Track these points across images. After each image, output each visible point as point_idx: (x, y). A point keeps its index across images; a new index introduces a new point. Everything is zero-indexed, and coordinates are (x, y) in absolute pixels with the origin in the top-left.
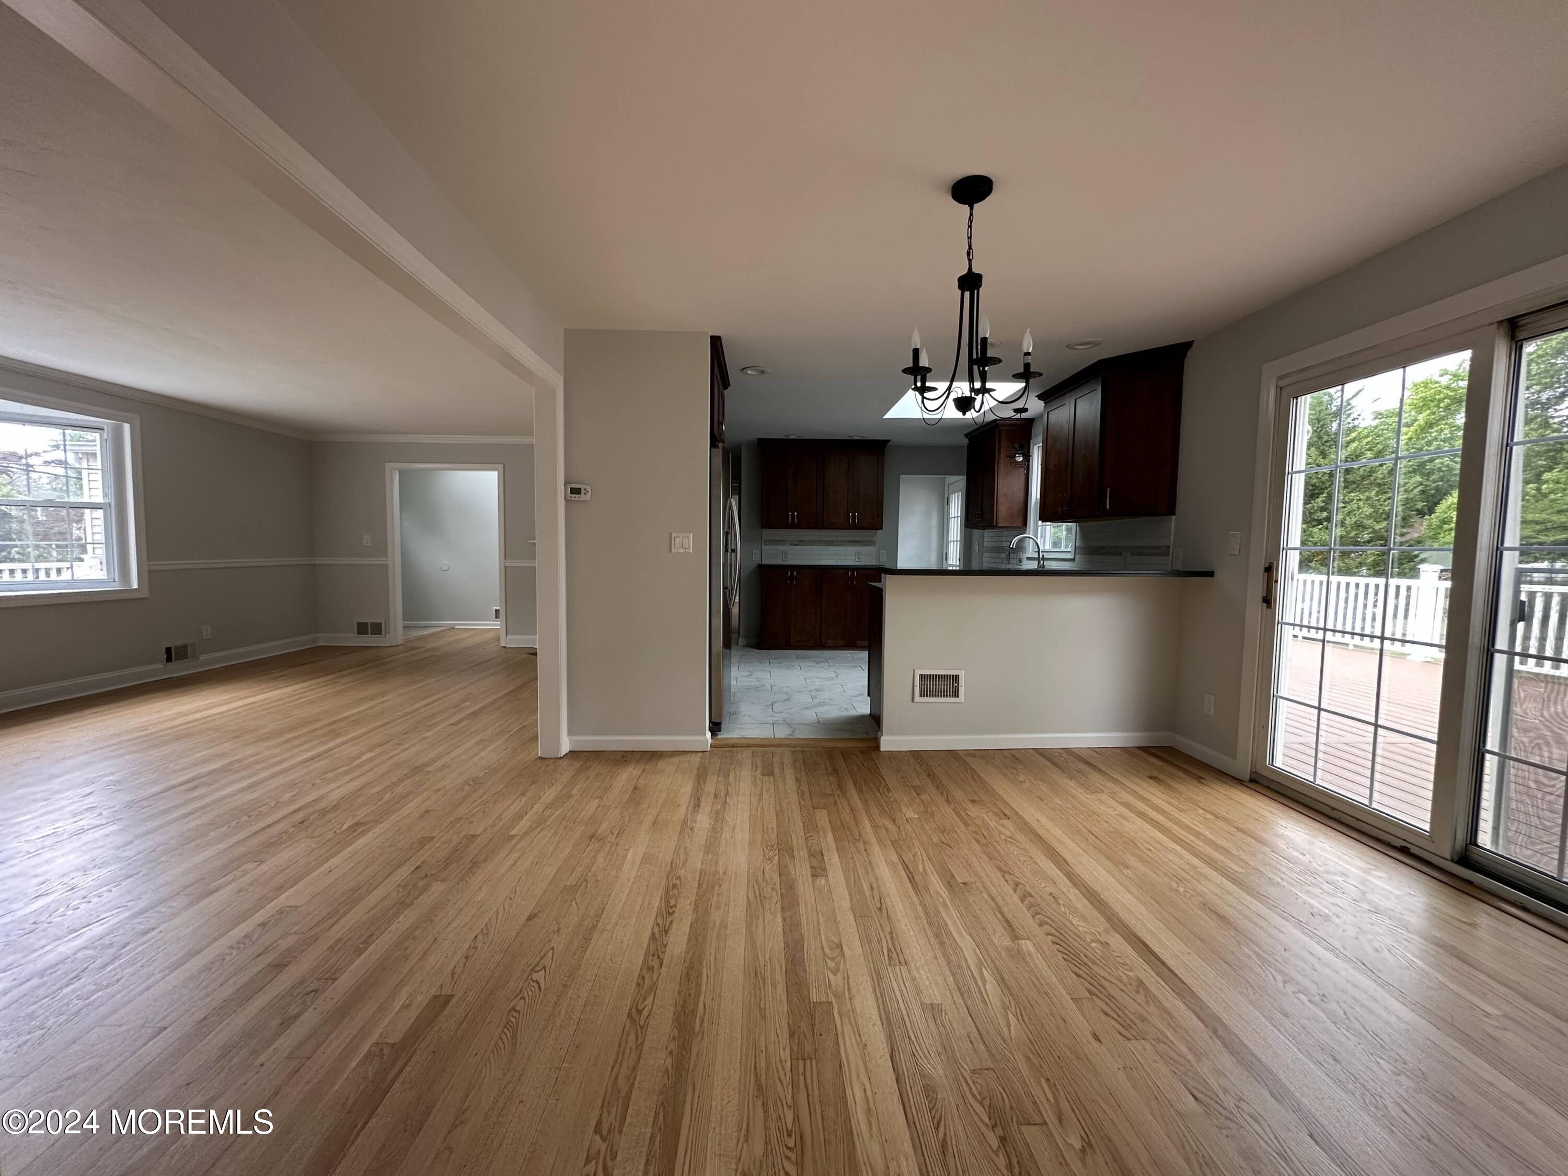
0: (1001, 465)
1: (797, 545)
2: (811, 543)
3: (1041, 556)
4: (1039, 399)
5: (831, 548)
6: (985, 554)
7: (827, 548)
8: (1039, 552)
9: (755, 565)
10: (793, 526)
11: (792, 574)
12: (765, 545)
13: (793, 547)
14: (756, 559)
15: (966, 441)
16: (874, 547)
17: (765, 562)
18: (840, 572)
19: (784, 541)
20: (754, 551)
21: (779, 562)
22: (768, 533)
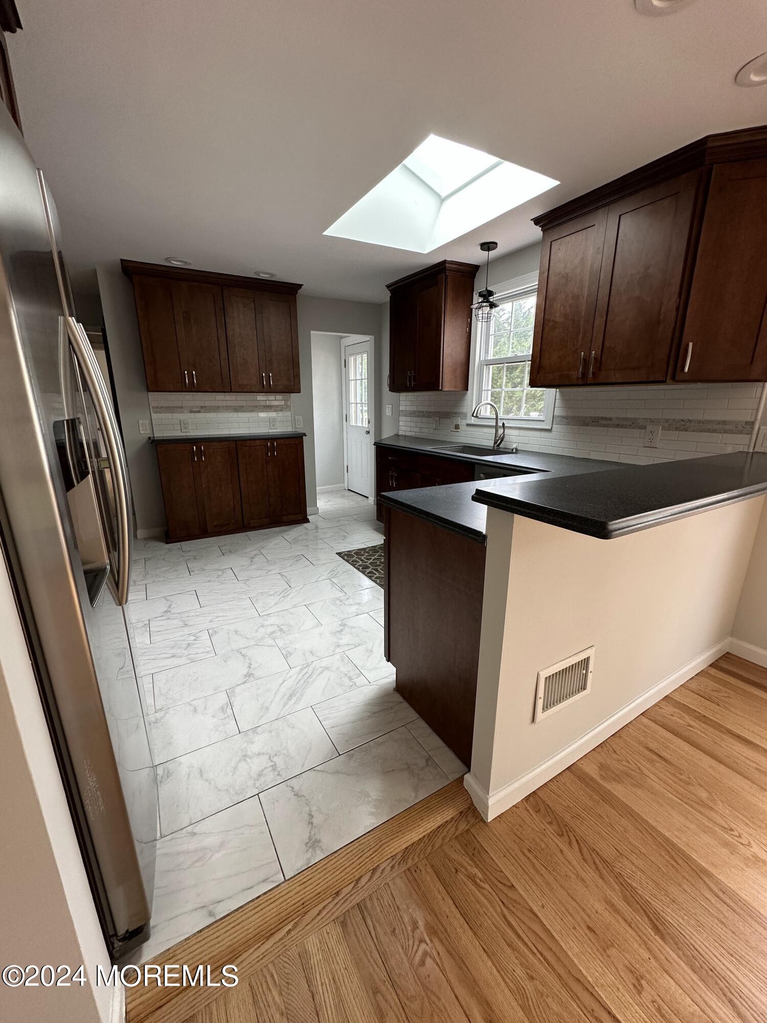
0: (447, 320)
1: (199, 412)
2: (216, 409)
3: (500, 424)
4: (536, 224)
5: (240, 414)
6: (402, 418)
7: (235, 415)
8: (497, 419)
9: (146, 439)
10: (192, 389)
11: (199, 448)
12: (156, 412)
13: (193, 415)
14: (145, 432)
15: (387, 294)
16: (289, 414)
17: (159, 434)
18: (258, 443)
19: (181, 407)
20: (141, 422)
21: (177, 434)
22: (156, 398)
